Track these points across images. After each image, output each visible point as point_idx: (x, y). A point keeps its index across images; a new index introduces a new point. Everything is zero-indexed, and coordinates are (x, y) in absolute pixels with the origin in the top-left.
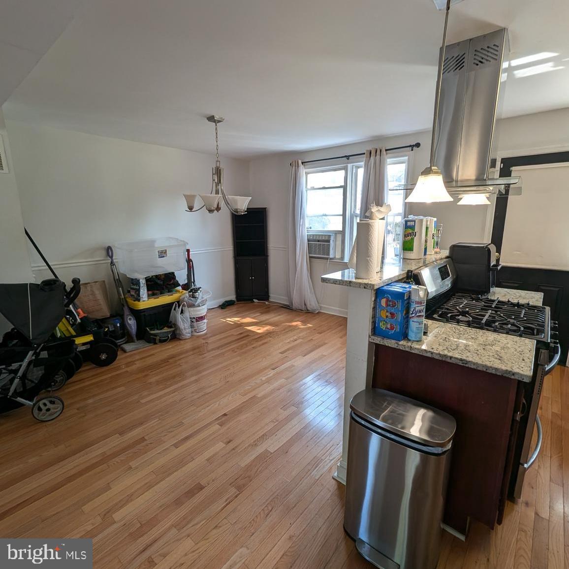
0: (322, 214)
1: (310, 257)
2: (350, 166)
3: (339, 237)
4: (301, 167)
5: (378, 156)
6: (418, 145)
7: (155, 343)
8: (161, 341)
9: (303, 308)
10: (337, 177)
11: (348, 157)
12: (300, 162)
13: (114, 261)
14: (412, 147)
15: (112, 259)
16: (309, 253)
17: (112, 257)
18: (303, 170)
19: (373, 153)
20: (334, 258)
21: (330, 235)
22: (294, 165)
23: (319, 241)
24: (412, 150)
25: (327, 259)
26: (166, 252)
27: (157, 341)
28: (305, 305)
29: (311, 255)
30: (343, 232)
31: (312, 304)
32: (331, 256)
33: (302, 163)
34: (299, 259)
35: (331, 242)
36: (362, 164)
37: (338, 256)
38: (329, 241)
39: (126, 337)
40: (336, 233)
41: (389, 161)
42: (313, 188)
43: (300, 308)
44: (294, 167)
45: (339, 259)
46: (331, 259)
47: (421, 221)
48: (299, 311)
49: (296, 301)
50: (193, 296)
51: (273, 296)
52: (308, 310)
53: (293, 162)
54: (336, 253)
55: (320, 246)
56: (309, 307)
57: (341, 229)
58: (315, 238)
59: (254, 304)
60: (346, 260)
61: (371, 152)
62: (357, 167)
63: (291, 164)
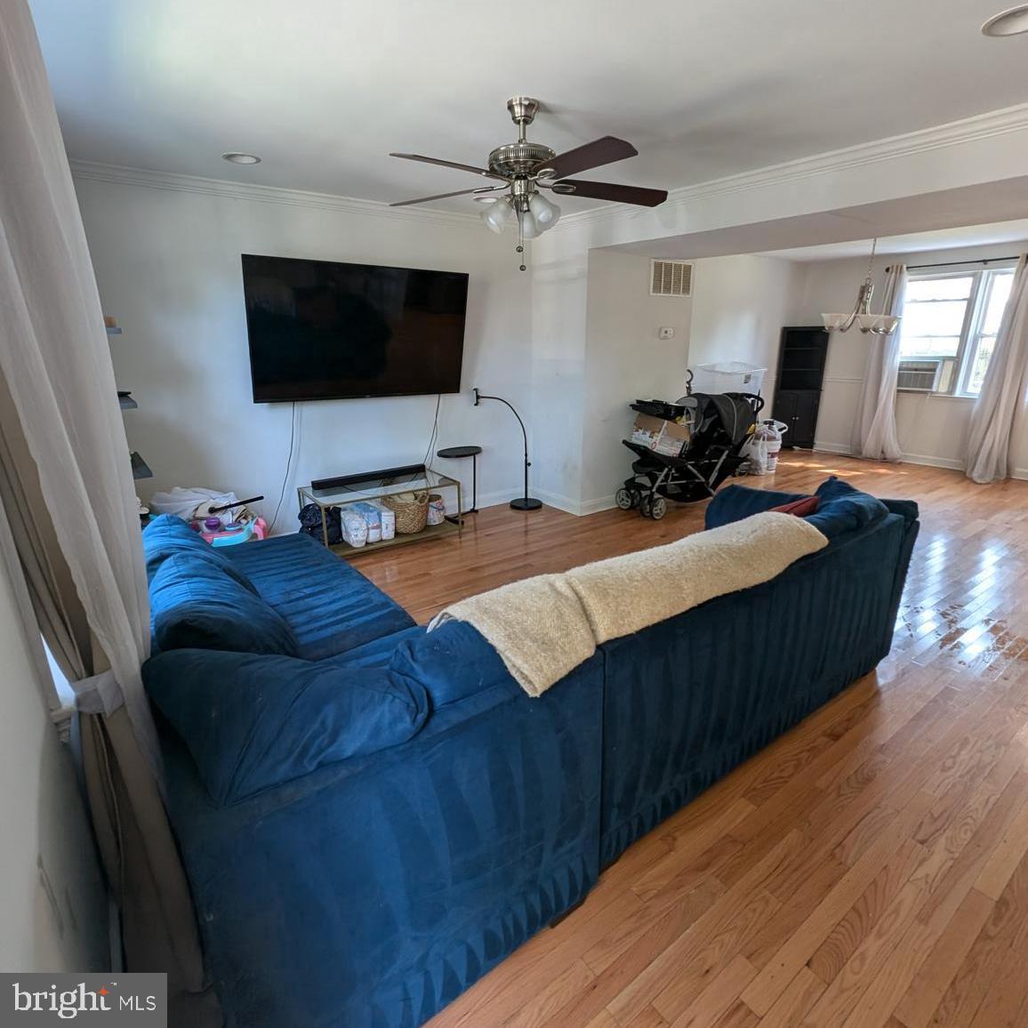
0: (925, 334)
1: (898, 391)
2: (985, 272)
3: (949, 366)
4: (906, 273)
7: (734, 476)
8: (741, 474)
9: (879, 456)
11: (986, 261)
12: (905, 267)
15: (690, 384)
16: (898, 386)
18: (906, 276)
20: (937, 392)
21: (937, 363)
22: (895, 270)
23: (916, 370)
25: (926, 392)
26: (750, 378)
27: (737, 473)
28: (883, 452)
29: (899, 388)
30: (957, 359)
31: (894, 450)
32: (934, 389)
33: (908, 268)
35: (938, 370)
36: (1013, 270)
37: (943, 389)
38: (934, 370)
40: (950, 358)
42: (915, 301)
43: (873, 455)
44: (894, 274)
45: (944, 393)
46: (932, 392)
48: (872, 460)
49: (869, 447)
50: (770, 428)
51: (820, 443)
52: (885, 459)
53: (893, 267)
54: (940, 385)
55: (918, 377)
56: (889, 456)
57: (955, 355)
58: (910, 366)
59: (794, 452)
60: (957, 395)
61: (1027, 257)
62: (995, 274)
63: (887, 270)
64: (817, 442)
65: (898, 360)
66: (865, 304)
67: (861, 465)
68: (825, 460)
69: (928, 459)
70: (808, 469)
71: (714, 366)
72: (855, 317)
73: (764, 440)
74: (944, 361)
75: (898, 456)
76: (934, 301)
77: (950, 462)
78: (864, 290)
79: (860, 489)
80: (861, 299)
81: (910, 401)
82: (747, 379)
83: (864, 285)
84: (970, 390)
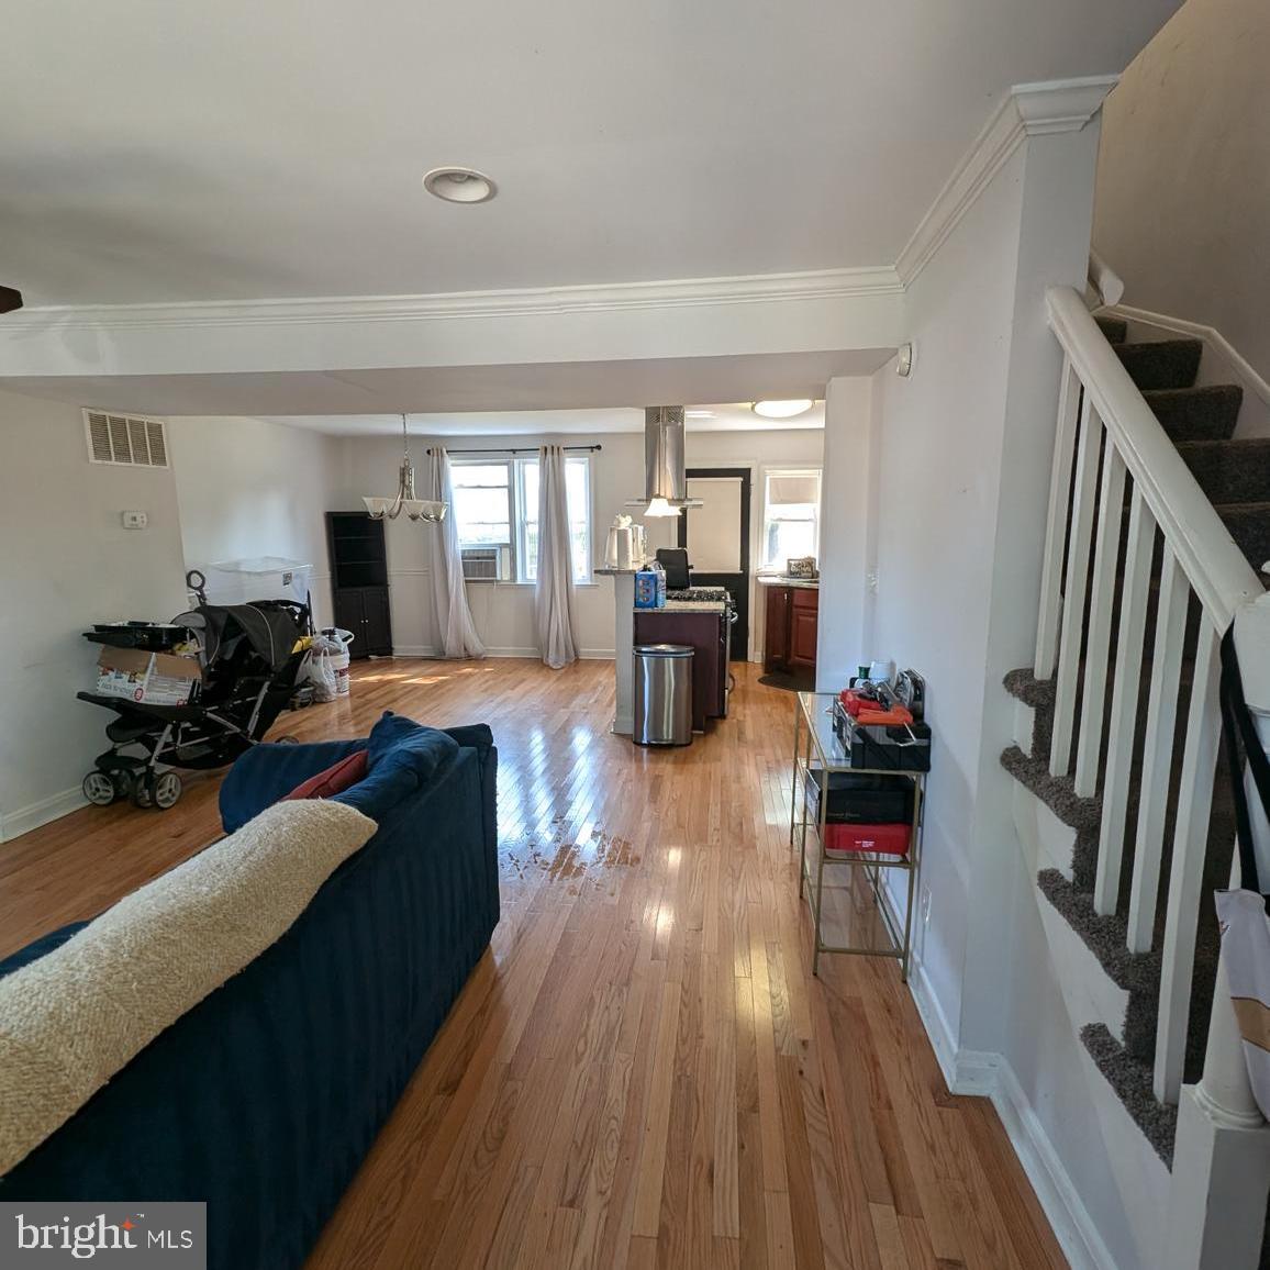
0: (478, 521)
1: (467, 581)
2: (516, 461)
3: (506, 552)
4: (447, 457)
5: (556, 456)
6: (599, 447)
7: (294, 709)
8: (303, 705)
9: (463, 654)
10: (498, 474)
11: (514, 451)
12: (444, 450)
13: (206, 593)
14: (592, 448)
15: (202, 592)
16: (465, 576)
17: (200, 589)
18: (449, 461)
19: (549, 451)
20: (501, 581)
21: (496, 550)
22: (435, 453)
23: (478, 558)
24: (592, 451)
25: (492, 581)
26: (290, 577)
27: (297, 705)
28: (465, 649)
29: (467, 578)
30: (511, 546)
31: (476, 646)
32: (498, 578)
33: (447, 451)
35: (497, 558)
36: (537, 460)
37: (506, 577)
38: (494, 558)
40: (505, 545)
41: (568, 460)
42: (461, 486)
43: (457, 655)
44: (435, 458)
45: (507, 581)
46: (497, 581)
47: (637, 528)
48: (455, 660)
49: (451, 645)
50: (330, 639)
51: (400, 648)
52: (469, 656)
53: (433, 449)
54: (503, 574)
55: (481, 564)
56: (472, 652)
57: (509, 542)
58: (471, 554)
59: (372, 662)
60: (519, 581)
61: (546, 449)
62: (524, 464)
63: (428, 452)
64: (395, 646)
65: (460, 547)
66: (409, 488)
67: (447, 667)
68: (408, 667)
69: (508, 651)
70: (390, 682)
71: (238, 564)
72: (401, 503)
73: (325, 655)
74: (500, 548)
75: (480, 652)
76: (479, 487)
77: (528, 651)
78: (404, 472)
79: (423, 722)
80: (403, 482)
81: (479, 591)
82: (287, 579)
83: (403, 466)
84: (529, 577)
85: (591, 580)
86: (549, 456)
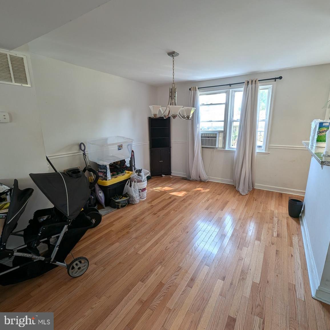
0: (209, 120)
1: (202, 147)
2: (231, 90)
3: (221, 135)
4: (198, 91)
5: (254, 85)
6: (281, 78)
7: (118, 208)
8: (122, 207)
9: (198, 179)
10: (221, 97)
11: (230, 85)
12: (197, 88)
13: (86, 152)
14: (275, 79)
15: (84, 152)
16: (202, 145)
17: (84, 151)
18: (198, 92)
19: (250, 82)
21: (217, 134)
22: (193, 89)
23: (208, 137)
24: (275, 81)
25: (214, 148)
26: (122, 146)
27: (120, 207)
28: (199, 177)
29: (202, 146)
30: (224, 132)
31: (204, 177)
32: (217, 147)
33: (198, 88)
34: (196, 149)
36: (242, 89)
37: (221, 146)
38: (216, 137)
39: (97, 205)
40: (220, 132)
41: (260, 87)
42: (203, 104)
43: (196, 179)
44: (193, 91)
45: (221, 148)
46: (216, 148)
48: (195, 181)
49: (194, 176)
50: (139, 175)
51: (174, 171)
52: (201, 180)
53: (192, 88)
54: (219, 144)
55: (209, 140)
56: (202, 178)
57: (223, 130)
58: (205, 135)
59: (163, 178)
60: (227, 149)
61: (248, 82)
62: (235, 91)
63: (190, 89)
64: (172, 171)
66: (173, 100)
69: (218, 179)
70: (165, 192)
73: (135, 182)
74: (219, 133)
75: (206, 179)
77: (227, 181)
78: (172, 91)
80: (171, 96)
81: (208, 152)
83: (171, 88)
84: (231, 146)
85: (266, 150)
86: (250, 85)
